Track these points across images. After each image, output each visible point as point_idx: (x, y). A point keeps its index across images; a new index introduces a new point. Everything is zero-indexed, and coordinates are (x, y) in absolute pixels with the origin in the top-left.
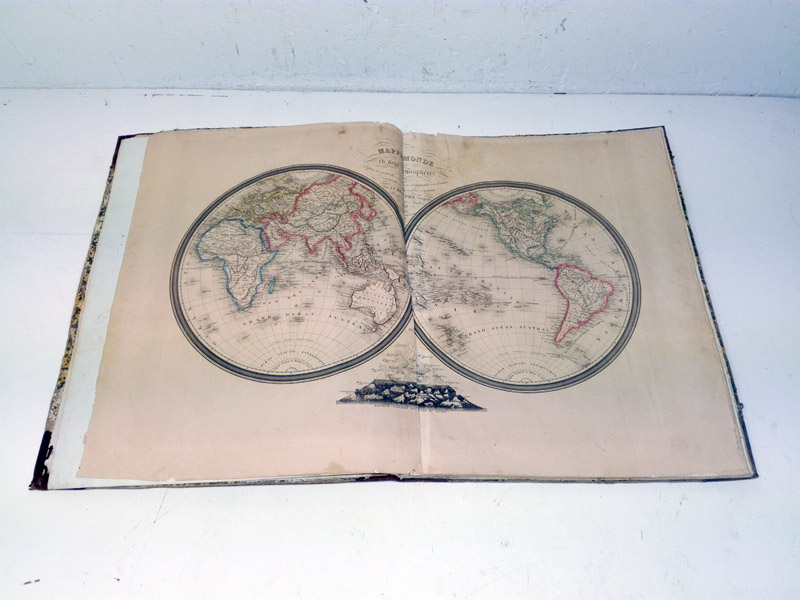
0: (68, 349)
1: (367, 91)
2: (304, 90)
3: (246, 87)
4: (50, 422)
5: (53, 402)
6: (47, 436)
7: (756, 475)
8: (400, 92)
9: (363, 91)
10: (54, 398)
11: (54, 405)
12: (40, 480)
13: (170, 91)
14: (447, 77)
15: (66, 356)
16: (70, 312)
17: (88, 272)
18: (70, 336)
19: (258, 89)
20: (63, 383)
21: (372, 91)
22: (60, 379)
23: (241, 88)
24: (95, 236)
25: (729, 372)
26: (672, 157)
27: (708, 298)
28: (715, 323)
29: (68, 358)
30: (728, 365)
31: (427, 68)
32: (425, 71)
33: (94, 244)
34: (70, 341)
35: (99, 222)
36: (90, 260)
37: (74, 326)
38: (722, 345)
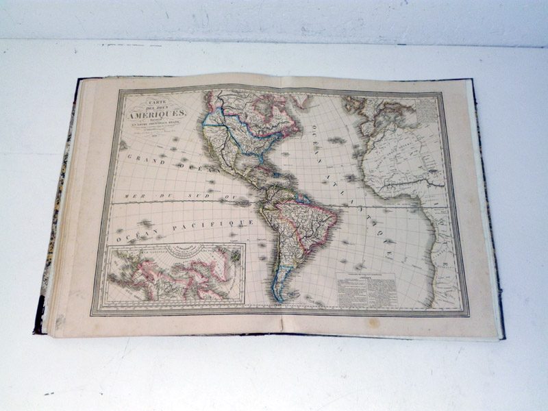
0: (52, 239)
1: (261, 42)
2: (215, 41)
3: (175, 38)
4: (43, 290)
5: (44, 276)
6: (42, 299)
8: (285, 43)
9: (258, 42)
10: (45, 273)
11: (45, 278)
12: (38, 330)
13: (120, 42)
14: (320, 33)
15: (51, 243)
16: (52, 213)
17: (62, 184)
18: (53, 230)
19: (183, 40)
20: (50, 263)
21: (265, 42)
22: (47, 260)
23: (171, 40)
24: (66, 156)
25: (496, 267)
26: (476, 103)
27: (489, 213)
28: (491, 231)
29: (52, 245)
30: (496, 262)
31: (305, 28)
32: (303, 29)
33: (65, 162)
34: (53, 233)
35: (68, 145)
36: (63, 175)
37: (55, 223)
38: (493, 247)
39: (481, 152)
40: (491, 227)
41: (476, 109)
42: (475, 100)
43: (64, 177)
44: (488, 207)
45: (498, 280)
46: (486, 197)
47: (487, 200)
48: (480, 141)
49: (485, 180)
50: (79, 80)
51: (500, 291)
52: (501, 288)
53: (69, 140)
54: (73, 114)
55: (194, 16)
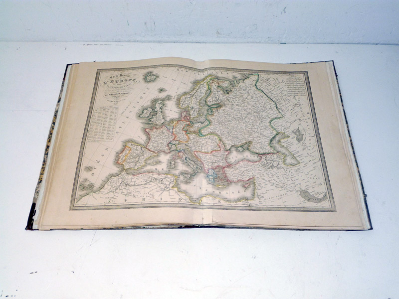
0: (43, 165)
1: (190, 42)
2: (159, 42)
3: (132, 41)
4: (35, 199)
5: (36, 189)
6: (34, 205)
7: (372, 228)
8: (206, 43)
9: (188, 42)
10: (37, 187)
11: (37, 191)
12: (30, 226)
13: (95, 43)
14: (229, 35)
15: (42, 168)
16: (45, 147)
17: (53, 129)
18: (45, 158)
19: (137, 41)
20: (41, 181)
21: (192, 43)
22: (39, 179)
23: (129, 41)
24: (57, 112)
25: (361, 179)
26: (336, 76)
27: (352, 144)
28: (355, 156)
29: (43, 169)
30: (360, 176)
31: (219, 31)
32: (218, 33)
33: (56, 116)
34: (44, 161)
35: (58, 105)
36: (54, 123)
37: (46, 154)
38: (358, 167)
39: (343, 105)
40: (354, 153)
41: (337, 79)
42: (336, 73)
43: (54, 125)
44: (351, 141)
45: (363, 188)
46: (349, 134)
47: (350, 136)
48: (341, 99)
49: (347, 123)
50: (68, 65)
51: (365, 196)
53: (59, 101)
54: (63, 86)
55: (145, 23)
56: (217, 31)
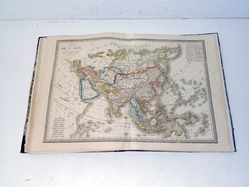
0: (28, 110)
1: (121, 19)
2: (100, 19)
3: (82, 18)
4: (25, 133)
5: (25, 126)
6: (24, 137)
7: (236, 151)
8: (132, 19)
9: (120, 19)
10: (25, 125)
11: (26, 127)
12: (23, 151)
13: (57, 20)
14: (147, 14)
16: (28, 98)
17: (33, 85)
18: (28, 105)
19: (85, 19)
20: (28, 120)
21: (123, 19)
22: (26, 119)
23: (80, 19)
24: (34, 72)
25: (231, 118)
26: (219, 44)
27: (227, 94)
28: (228, 102)
29: (28, 112)
30: (231, 116)
31: (141, 12)
32: (140, 13)
33: (34, 75)
34: (29, 107)
35: (35, 67)
36: (33, 81)
37: (30, 102)
38: (230, 109)
39: (222, 66)
40: (228, 100)
41: (219, 47)
42: (219, 42)
43: (33, 82)
44: (226, 91)
45: (232, 124)
46: (225, 86)
47: (226, 88)
48: (222, 61)
49: (224, 79)
51: (233, 129)
52: (233, 128)
53: (35, 65)
54: (37, 53)
55: (90, 8)
56: (140, 12)
